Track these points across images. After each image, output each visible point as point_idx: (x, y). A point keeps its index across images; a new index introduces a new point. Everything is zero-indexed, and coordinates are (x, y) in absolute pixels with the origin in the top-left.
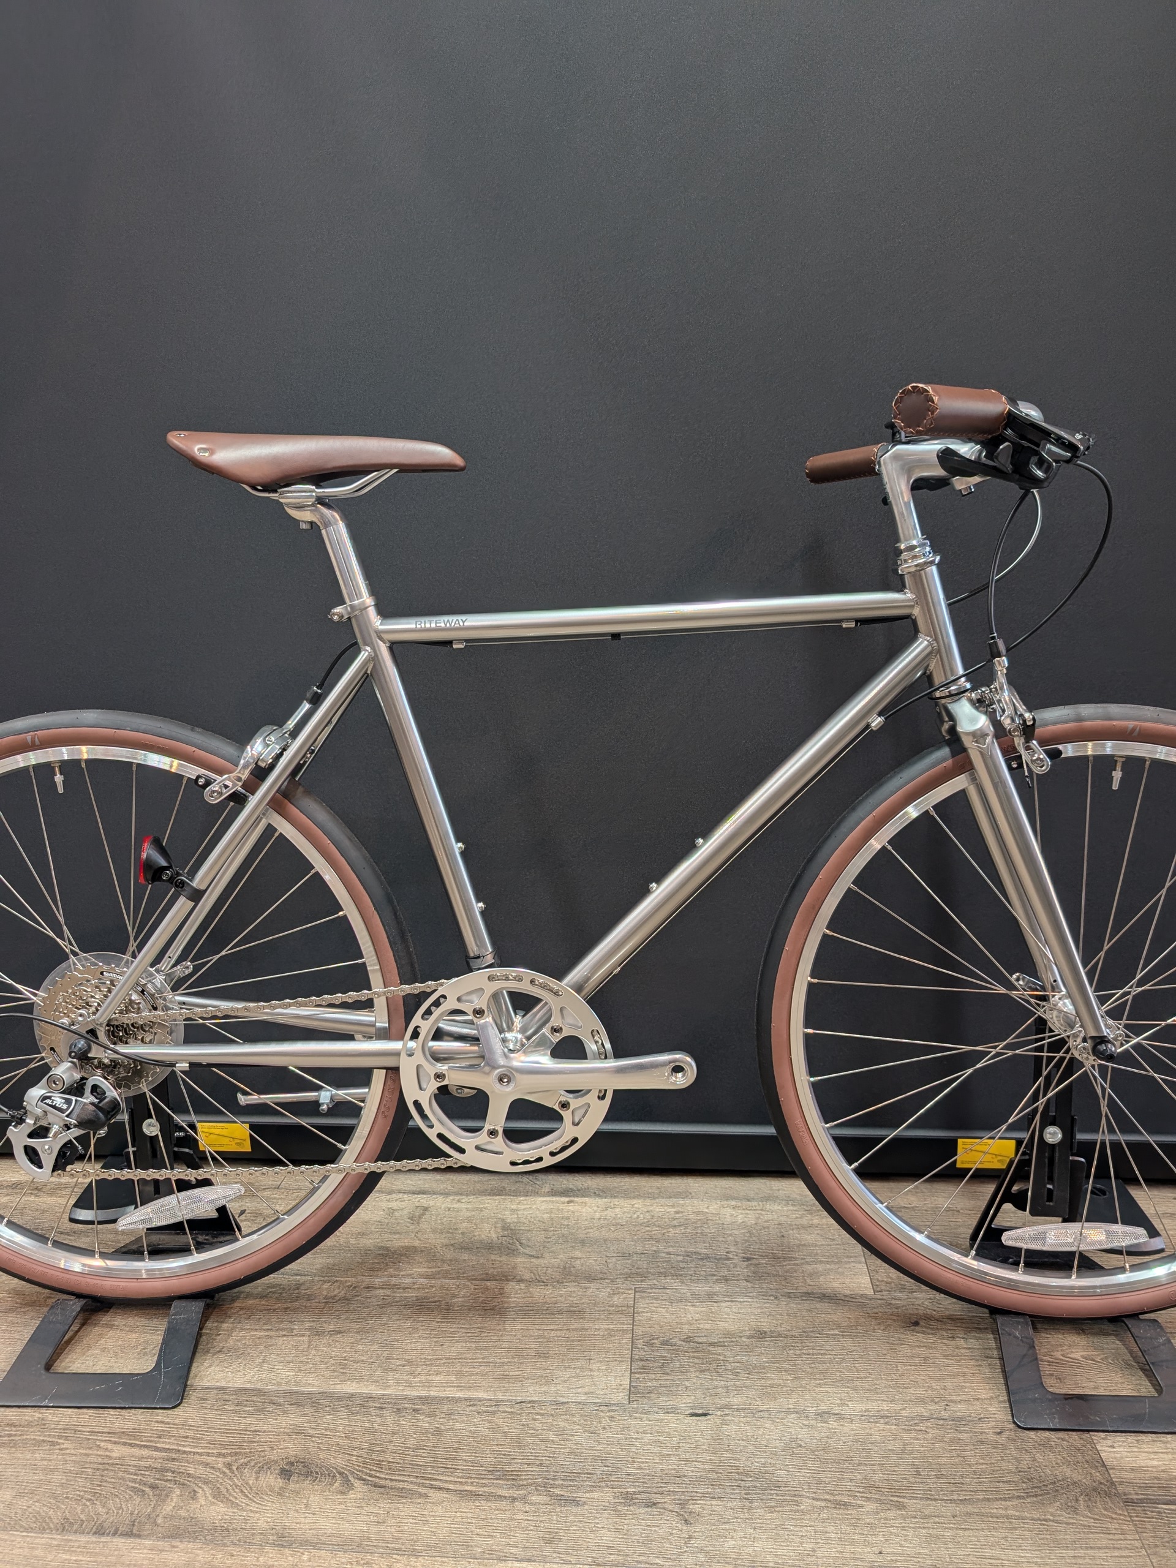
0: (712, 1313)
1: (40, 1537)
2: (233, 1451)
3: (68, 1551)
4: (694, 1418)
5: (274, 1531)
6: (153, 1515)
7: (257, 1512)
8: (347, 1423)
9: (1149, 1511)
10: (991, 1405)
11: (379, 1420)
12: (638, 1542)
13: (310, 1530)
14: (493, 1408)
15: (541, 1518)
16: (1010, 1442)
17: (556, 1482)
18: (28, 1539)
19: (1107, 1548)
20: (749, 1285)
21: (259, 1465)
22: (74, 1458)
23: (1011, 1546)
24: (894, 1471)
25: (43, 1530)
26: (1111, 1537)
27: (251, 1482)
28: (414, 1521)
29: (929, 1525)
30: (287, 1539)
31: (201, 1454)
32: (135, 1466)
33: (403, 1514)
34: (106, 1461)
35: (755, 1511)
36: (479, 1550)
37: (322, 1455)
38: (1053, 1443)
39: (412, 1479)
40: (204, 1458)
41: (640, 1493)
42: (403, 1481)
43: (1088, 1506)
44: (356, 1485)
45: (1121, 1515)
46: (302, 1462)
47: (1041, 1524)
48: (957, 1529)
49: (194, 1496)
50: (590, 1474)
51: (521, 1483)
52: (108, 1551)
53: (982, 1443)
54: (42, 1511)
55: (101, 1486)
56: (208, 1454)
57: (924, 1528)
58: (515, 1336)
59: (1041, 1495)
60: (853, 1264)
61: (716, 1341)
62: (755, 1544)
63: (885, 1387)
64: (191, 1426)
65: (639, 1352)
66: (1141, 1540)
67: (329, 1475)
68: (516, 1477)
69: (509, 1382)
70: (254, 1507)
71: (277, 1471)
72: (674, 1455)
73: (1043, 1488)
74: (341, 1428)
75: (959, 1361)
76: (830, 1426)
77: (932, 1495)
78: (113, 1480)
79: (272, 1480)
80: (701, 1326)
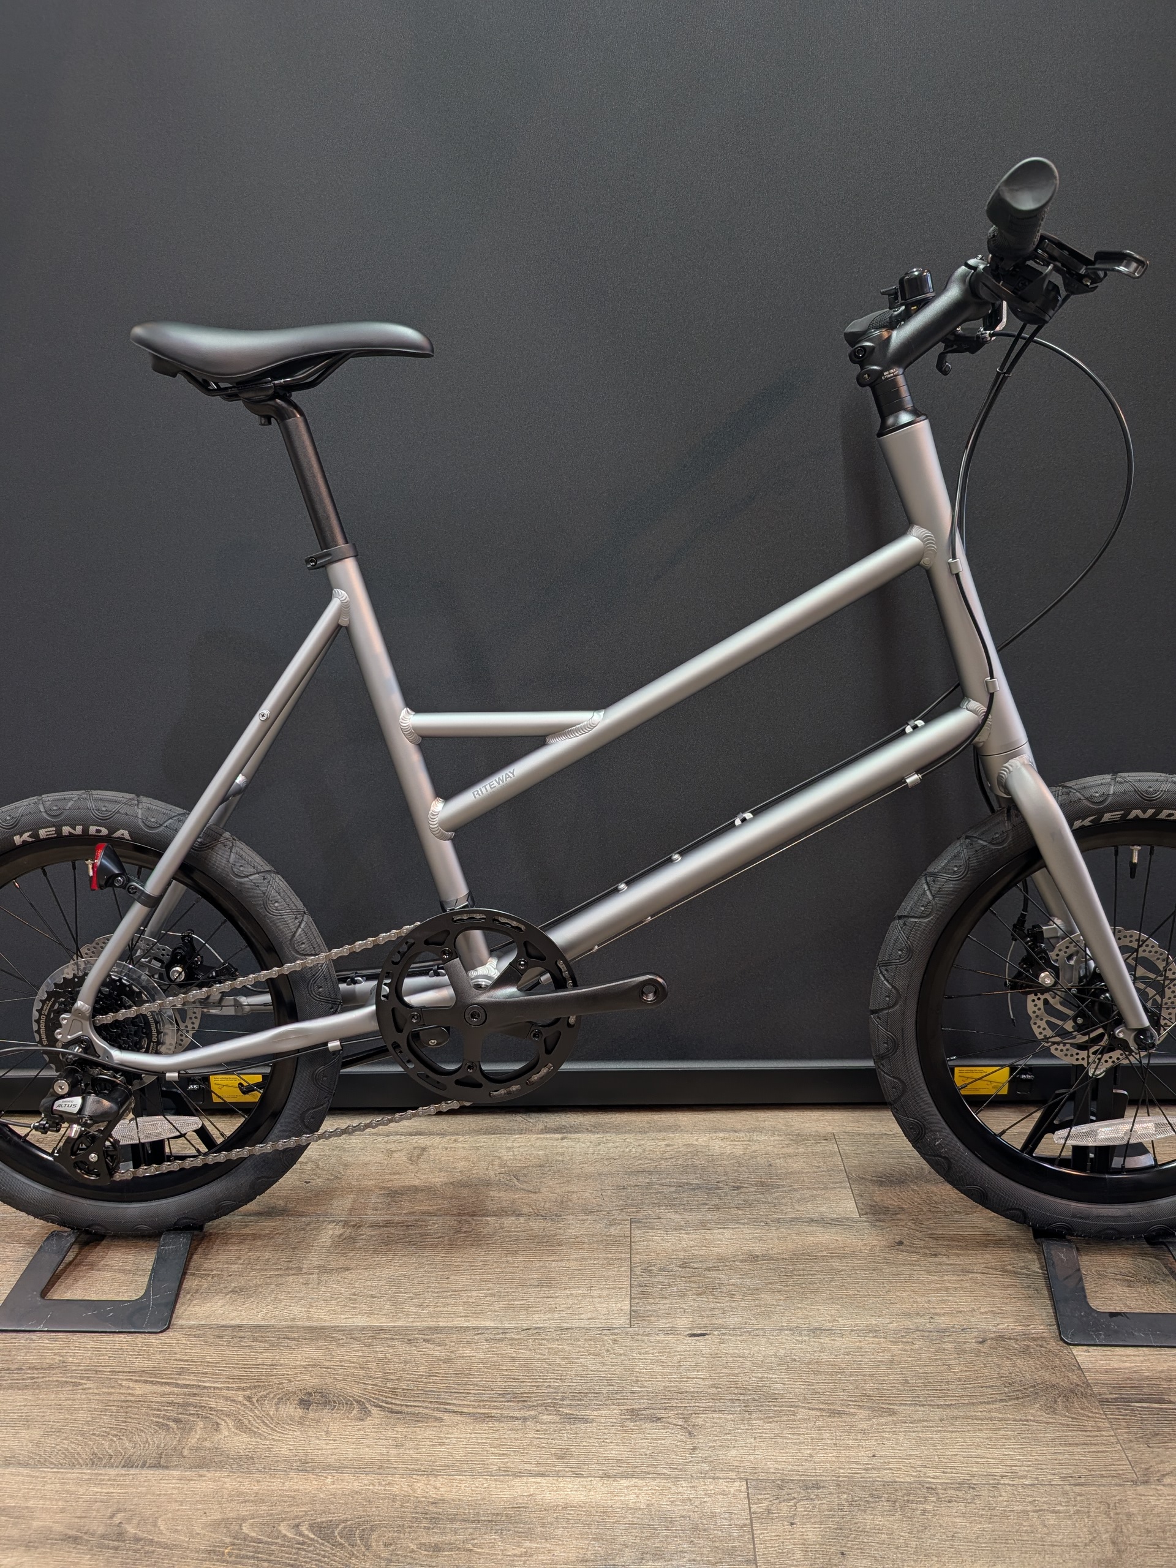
0: (706, 1239)
1: (70, 1473)
2: (252, 1384)
3: (99, 1484)
4: (693, 1338)
5: (297, 1458)
6: (179, 1447)
7: (279, 1441)
8: (360, 1354)
9: (1122, 1409)
10: (973, 1317)
11: (391, 1350)
12: (646, 1455)
13: (332, 1455)
14: (500, 1336)
15: (552, 1436)
16: (992, 1350)
17: (565, 1402)
18: (59, 1475)
19: (1084, 1444)
20: (740, 1212)
21: (278, 1397)
22: (97, 1397)
23: (995, 1445)
24: (884, 1380)
25: (72, 1466)
26: (1088, 1433)
27: (271, 1413)
28: (431, 1443)
29: (919, 1429)
30: (310, 1464)
31: (221, 1389)
32: (158, 1402)
33: (420, 1437)
34: (129, 1398)
35: (754, 1422)
36: (495, 1467)
37: (338, 1385)
38: (1032, 1350)
39: (427, 1404)
40: (224, 1392)
41: (645, 1409)
42: (418, 1406)
43: (1066, 1407)
44: (373, 1412)
45: (1096, 1413)
46: (320, 1393)
47: (1023, 1425)
48: (944, 1431)
49: (217, 1427)
50: (597, 1393)
51: (531, 1404)
52: (137, 1483)
53: (966, 1352)
54: (70, 1448)
55: (126, 1422)
56: (228, 1389)
57: (914, 1432)
58: (518, 1267)
59: (1022, 1398)
60: (838, 1190)
61: (711, 1266)
62: (756, 1452)
63: (873, 1303)
64: (209, 1362)
65: (638, 1278)
66: (1116, 1436)
67: (347, 1404)
68: (526, 1399)
69: (514, 1311)
70: (276, 1436)
71: (296, 1402)
72: (675, 1373)
73: (1024, 1391)
74: (355, 1360)
75: (942, 1277)
76: (822, 1341)
77: (920, 1401)
78: (137, 1416)
79: (292, 1410)
80: (696, 1252)
